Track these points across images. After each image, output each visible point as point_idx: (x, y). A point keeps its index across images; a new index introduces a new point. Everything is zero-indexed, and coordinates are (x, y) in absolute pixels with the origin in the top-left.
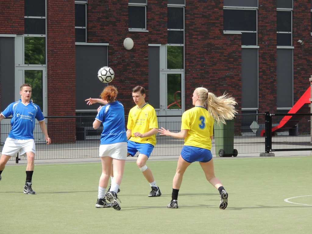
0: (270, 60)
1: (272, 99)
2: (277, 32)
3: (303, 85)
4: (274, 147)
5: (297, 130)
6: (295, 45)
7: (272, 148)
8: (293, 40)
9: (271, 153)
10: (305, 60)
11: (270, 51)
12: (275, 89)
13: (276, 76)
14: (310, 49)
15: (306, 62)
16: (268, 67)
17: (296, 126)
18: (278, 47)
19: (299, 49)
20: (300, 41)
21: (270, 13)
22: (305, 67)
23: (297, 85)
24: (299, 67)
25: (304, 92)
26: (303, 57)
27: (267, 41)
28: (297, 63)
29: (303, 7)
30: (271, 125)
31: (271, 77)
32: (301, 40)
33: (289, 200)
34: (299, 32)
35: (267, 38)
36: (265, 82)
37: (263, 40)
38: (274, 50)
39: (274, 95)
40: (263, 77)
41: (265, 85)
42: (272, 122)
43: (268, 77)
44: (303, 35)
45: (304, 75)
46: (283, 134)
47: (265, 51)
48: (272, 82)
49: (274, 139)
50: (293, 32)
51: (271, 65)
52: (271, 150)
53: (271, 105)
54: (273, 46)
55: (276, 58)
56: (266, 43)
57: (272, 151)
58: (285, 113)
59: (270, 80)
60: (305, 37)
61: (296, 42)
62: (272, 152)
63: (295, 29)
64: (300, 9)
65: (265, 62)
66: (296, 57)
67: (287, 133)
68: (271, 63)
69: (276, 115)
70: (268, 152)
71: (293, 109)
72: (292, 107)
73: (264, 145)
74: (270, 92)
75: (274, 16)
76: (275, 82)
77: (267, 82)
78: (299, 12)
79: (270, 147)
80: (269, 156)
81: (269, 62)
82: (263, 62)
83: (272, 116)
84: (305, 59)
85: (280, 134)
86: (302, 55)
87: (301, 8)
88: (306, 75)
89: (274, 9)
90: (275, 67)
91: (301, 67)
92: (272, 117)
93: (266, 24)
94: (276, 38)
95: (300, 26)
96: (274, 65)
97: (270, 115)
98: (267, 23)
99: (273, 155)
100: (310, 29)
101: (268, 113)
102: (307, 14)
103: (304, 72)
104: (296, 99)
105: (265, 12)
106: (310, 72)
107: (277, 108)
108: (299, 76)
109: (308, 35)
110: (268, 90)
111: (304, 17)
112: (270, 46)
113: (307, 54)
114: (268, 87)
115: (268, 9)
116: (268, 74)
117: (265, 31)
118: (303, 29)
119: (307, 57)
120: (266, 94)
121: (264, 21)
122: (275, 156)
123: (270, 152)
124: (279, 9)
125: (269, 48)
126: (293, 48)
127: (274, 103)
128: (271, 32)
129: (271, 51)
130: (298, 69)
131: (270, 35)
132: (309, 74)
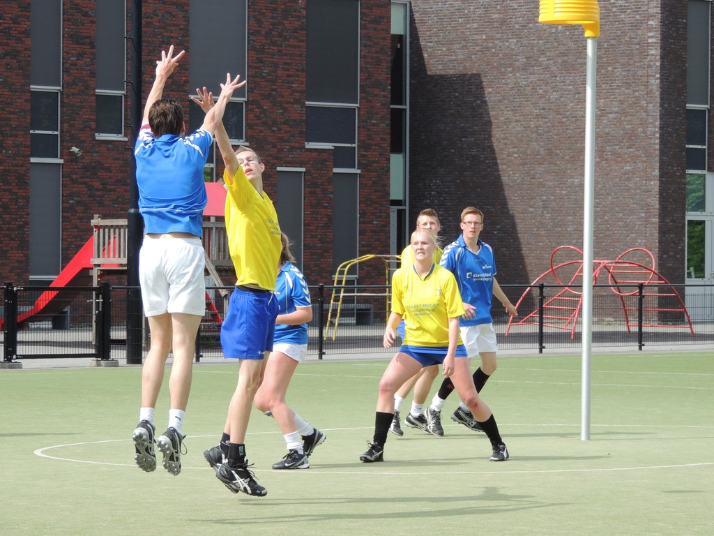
0: (17, 185)
1: (20, 259)
2: (32, 132)
3: (81, 233)
4: (21, 350)
5: (69, 319)
6: (66, 157)
7: (18, 353)
8: (61, 146)
9: (16, 362)
10: (85, 186)
11: (16, 168)
12: (27, 239)
13: (28, 214)
14: (94, 164)
15: (86, 189)
16: (14, 197)
17: (66, 310)
18: (33, 160)
19: (74, 163)
20: (75, 149)
21: (17, 94)
22: (84, 199)
23: (70, 233)
24: (73, 199)
25: (81, 246)
26: (80, 180)
27: (12, 147)
28: (68, 192)
29: (80, 84)
30: (16, 308)
31: (18, 216)
32: (76, 147)
33: (42, 452)
34: (73, 132)
35: (11, 142)
36: (7, 226)
37: (4, 145)
38: (26, 165)
39: (24, 252)
40: (4, 216)
41: (7, 232)
42: (19, 303)
43: (13, 216)
44: (81, 139)
45: (82, 215)
46: (41, 326)
47: (7, 168)
48: (21, 227)
49: (21, 336)
50: (62, 132)
51: (19, 194)
52: (14, 357)
53: (19, 271)
54: (23, 158)
55: (28, 181)
56: (10, 152)
57: (17, 358)
58: (45, 286)
59: (17, 223)
60: (84, 142)
61: (67, 151)
62: (18, 361)
63: (66, 125)
64: (74, 89)
65: (8, 187)
66: (68, 179)
67: (49, 325)
68: (18, 191)
69: (26, 289)
70: (9, 360)
71: (60, 279)
72: (57, 273)
73: (3, 347)
74: (16, 245)
75: (26, 101)
76: (27, 226)
77: (10, 226)
78: (73, 94)
79: (14, 351)
80: (11, 368)
81: (16, 187)
82: (3, 187)
83: (18, 290)
84: (83, 183)
85: (36, 326)
86: (78, 177)
87: (77, 87)
88: (85, 215)
89: (26, 88)
90: (27, 199)
91: (77, 199)
92: (19, 294)
93: (11, 116)
94: (29, 143)
95: (75, 120)
96: (24, 194)
97: (15, 289)
98: (11, 113)
99: (20, 366)
100: (94, 127)
101: (10, 285)
102: (88, 97)
103: (83, 208)
104: (66, 260)
105: (7, 93)
106: (93, 208)
107: (31, 277)
108: (72, 215)
109: (91, 139)
110: (12, 242)
111: (83, 104)
112: (17, 158)
113: (88, 173)
114: (13, 236)
115: (13, 87)
116: (14, 210)
117: (8, 129)
118: (82, 126)
119: (88, 180)
120: (9, 249)
121: (7, 109)
122: (23, 367)
123: (13, 361)
124: (34, 87)
125: (16, 162)
126: (61, 161)
127: (25, 267)
128: (19, 130)
129: (20, 168)
130: (71, 201)
131: (17, 136)
132: (92, 211)
